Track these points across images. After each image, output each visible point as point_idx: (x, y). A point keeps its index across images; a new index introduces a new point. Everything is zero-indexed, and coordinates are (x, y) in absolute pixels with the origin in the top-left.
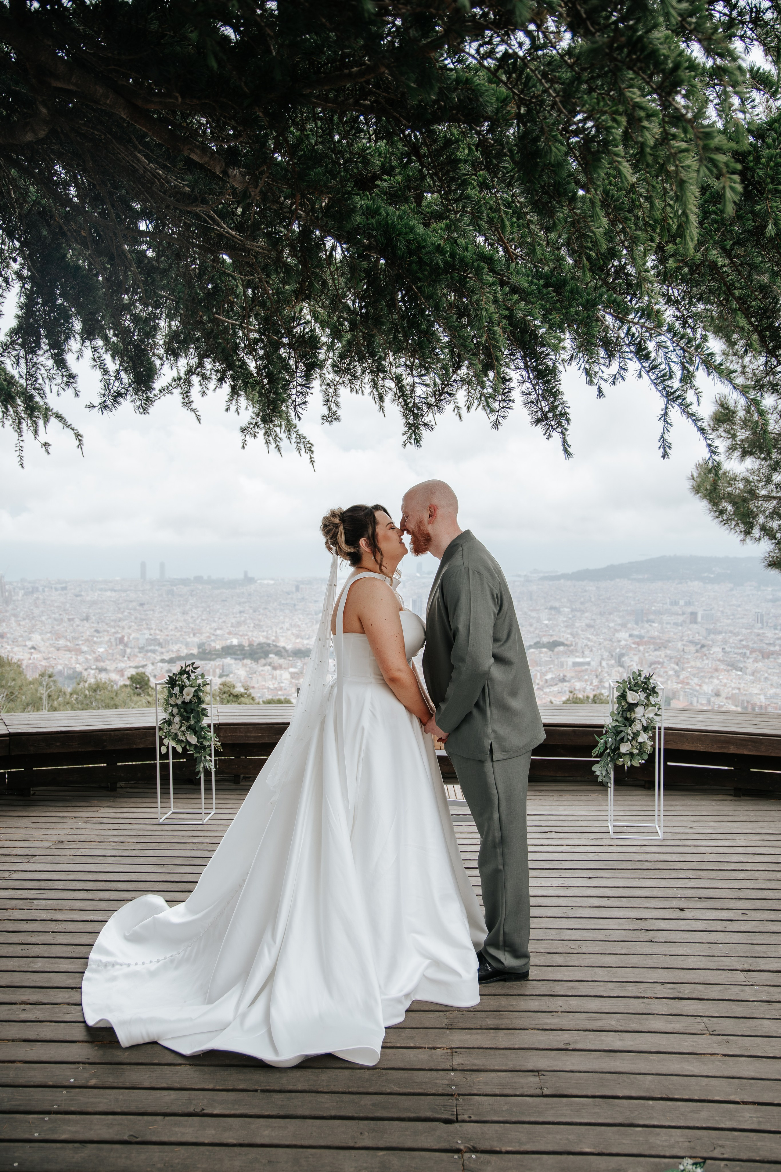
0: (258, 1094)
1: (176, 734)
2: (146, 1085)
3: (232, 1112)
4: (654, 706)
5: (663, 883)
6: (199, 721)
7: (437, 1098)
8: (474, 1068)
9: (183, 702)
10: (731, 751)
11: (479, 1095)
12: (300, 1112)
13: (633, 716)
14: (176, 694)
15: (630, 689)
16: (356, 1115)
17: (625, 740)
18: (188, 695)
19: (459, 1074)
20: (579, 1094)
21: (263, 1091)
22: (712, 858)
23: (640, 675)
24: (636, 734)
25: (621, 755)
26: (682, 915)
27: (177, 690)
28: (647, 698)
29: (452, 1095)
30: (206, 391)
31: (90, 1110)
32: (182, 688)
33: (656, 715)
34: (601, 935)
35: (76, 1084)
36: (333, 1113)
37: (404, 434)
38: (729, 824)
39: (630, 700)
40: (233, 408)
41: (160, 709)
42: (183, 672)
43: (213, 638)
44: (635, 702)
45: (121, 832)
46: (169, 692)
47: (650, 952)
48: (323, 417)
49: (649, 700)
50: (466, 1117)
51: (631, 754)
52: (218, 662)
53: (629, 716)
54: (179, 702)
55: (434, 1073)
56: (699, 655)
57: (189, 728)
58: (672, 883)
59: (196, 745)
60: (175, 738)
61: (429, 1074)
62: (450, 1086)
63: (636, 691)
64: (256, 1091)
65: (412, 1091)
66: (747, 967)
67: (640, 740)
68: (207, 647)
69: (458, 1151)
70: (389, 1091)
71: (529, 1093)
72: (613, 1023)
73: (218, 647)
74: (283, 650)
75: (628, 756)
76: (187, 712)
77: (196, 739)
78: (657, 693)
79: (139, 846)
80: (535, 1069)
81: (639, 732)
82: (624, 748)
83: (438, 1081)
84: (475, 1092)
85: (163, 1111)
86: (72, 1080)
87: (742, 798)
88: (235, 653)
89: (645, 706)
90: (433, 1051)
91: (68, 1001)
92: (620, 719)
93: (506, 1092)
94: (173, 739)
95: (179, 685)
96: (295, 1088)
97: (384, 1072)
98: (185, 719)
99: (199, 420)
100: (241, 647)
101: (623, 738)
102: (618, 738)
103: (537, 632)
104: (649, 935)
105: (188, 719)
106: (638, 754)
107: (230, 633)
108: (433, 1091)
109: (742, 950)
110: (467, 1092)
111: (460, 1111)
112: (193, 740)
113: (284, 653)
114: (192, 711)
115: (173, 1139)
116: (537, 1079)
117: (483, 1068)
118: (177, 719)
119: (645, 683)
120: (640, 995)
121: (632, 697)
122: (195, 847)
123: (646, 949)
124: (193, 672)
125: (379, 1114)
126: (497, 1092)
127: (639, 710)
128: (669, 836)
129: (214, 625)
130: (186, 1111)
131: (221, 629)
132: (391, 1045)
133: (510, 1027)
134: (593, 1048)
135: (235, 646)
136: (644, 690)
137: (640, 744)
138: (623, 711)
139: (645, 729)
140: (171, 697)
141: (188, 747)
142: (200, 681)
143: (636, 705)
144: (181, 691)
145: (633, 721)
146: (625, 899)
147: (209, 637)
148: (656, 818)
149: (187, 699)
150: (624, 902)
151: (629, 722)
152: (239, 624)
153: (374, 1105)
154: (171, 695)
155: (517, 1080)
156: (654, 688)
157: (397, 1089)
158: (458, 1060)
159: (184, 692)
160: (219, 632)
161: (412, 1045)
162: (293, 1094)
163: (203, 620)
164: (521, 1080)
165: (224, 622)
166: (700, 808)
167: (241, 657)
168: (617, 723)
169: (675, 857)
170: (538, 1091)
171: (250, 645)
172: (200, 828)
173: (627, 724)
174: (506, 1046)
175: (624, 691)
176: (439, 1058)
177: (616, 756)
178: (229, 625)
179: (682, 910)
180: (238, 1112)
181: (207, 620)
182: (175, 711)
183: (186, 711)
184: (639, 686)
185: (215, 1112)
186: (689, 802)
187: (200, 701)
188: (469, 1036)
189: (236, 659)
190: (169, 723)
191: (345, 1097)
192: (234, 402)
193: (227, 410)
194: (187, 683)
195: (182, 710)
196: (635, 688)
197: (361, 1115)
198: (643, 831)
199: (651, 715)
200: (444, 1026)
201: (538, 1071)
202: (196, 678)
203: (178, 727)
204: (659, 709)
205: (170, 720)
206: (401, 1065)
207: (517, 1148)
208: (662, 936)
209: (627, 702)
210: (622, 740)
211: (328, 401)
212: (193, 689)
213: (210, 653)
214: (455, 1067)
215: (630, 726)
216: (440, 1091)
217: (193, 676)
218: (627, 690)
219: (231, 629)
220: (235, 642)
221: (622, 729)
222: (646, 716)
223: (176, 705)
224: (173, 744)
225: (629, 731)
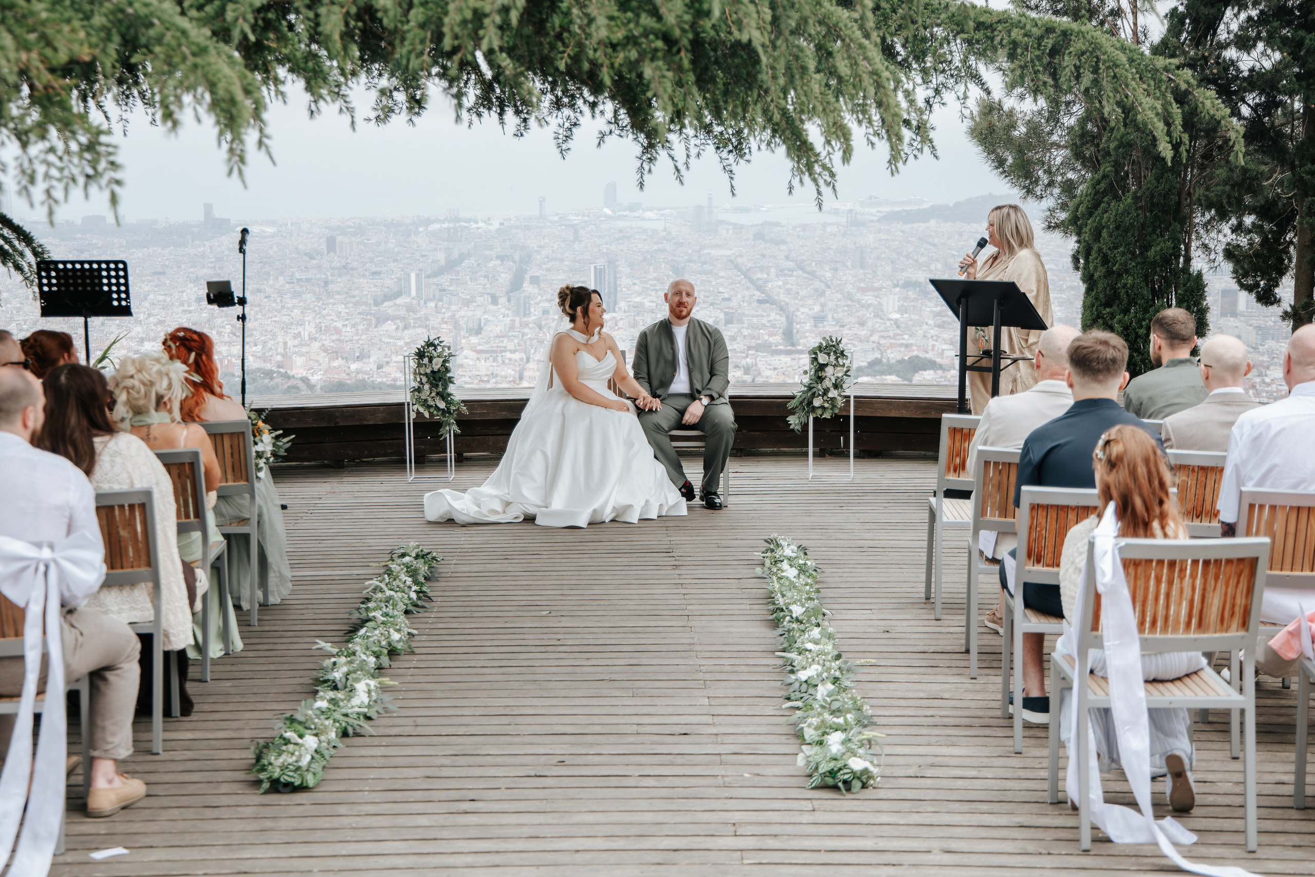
1: (426, 400)
4: (843, 367)
6: (446, 388)
9: (433, 372)
13: (824, 374)
14: (425, 365)
15: (822, 352)
17: (818, 395)
18: (436, 365)
23: (831, 340)
24: (826, 391)
25: (815, 409)
27: (426, 360)
28: (837, 359)
32: (431, 359)
33: (844, 374)
39: (821, 361)
41: (409, 378)
42: (429, 345)
44: (825, 363)
46: (418, 363)
49: (838, 362)
51: (823, 407)
53: (821, 375)
54: (428, 371)
57: (438, 394)
59: (443, 410)
60: (424, 404)
63: (827, 354)
67: (830, 395)
75: (820, 409)
76: (436, 381)
77: (444, 405)
78: (845, 356)
81: (829, 388)
82: (817, 402)
89: (835, 366)
92: (814, 378)
94: (421, 405)
95: (427, 356)
98: (434, 385)
101: (816, 394)
102: (812, 394)
105: (437, 386)
106: (829, 408)
112: (442, 405)
114: (440, 379)
118: (427, 387)
119: (835, 347)
121: (823, 358)
124: (438, 345)
127: (829, 370)
136: (833, 353)
137: (831, 399)
138: (816, 371)
139: (835, 386)
140: (422, 366)
141: (436, 412)
142: (445, 353)
143: (826, 365)
144: (430, 361)
145: (825, 379)
149: (436, 368)
151: (820, 379)
154: (419, 365)
156: (843, 351)
159: (433, 363)
168: (811, 382)
173: (819, 382)
175: (817, 354)
177: (810, 409)
182: (424, 379)
183: (434, 379)
184: (830, 350)
187: (447, 370)
190: (419, 390)
194: (435, 354)
195: (431, 378)
196: (826, 352)
199: (839, 374)
202: (442, 350)
203: (428, 394)
204: (847, 369)
205: (419, 387)
209: (819, 363)
212: (441, 360)
215: (822, 383)
217: (439, 348)
218: (819, 353)
221: (816, 386)
222: (836, 375)
223: (426, 375)
224: (421, 410)
225: (819, 386)
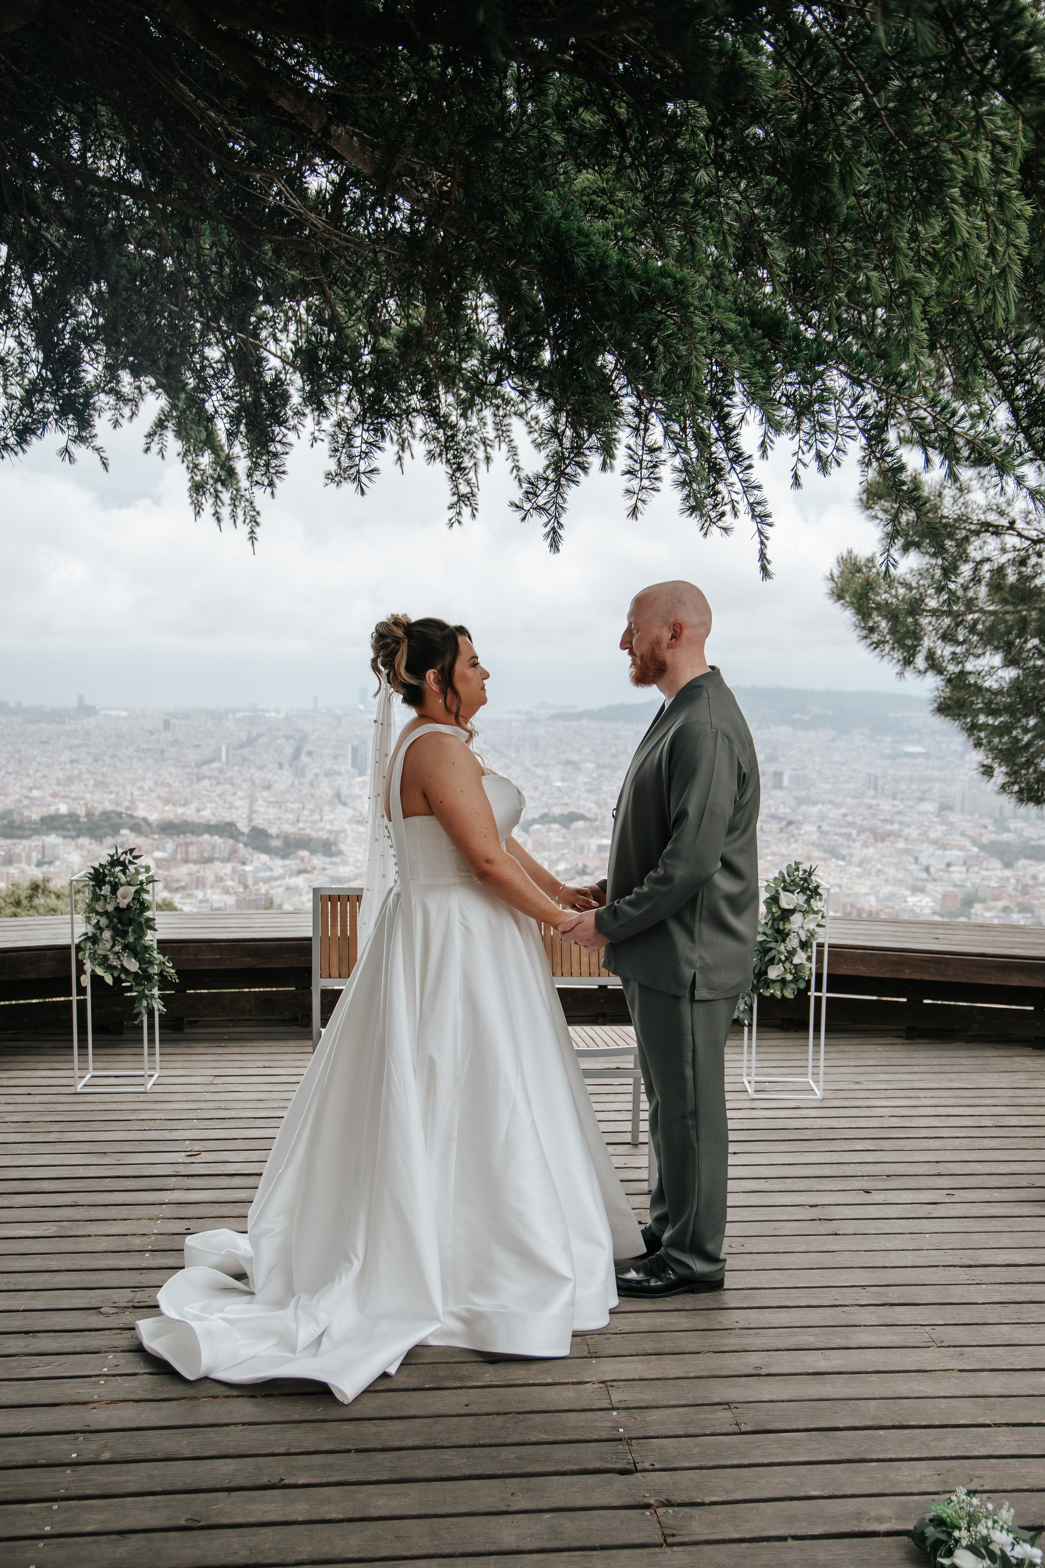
0: (352, 1454)
1: (105, 957)
2: (187, 1453)
3: (325, 1480)
4: (816, 913)
5: (834, 1158)
6: (140, 935)
7: (602, 1444)
8: (642, 1404)
9: (117, 909)
10: (907, 976)
11: (658, 1437)
12: (420, 1473)
13: (788, 927)
14: (105, 897)
15: (785, 889)
16: (499, 1472)
17: (776, 961)
18: (124, 897)
19: (623, 1413)
20: (788, 1428)
21: (358, 1451)
22: (893, 1122)
23: (797, 869)
24: (792, 953)
25: (768, 984)
26: (868, 1198)
27: (106, 890)
28: (808, 901)
29: (620, 1440)
30: (121, 420)
31: (115, 1491)
32: (115, 887)
33: (819, 925)
34: (768, 1228)
35: (82, 1459)
36: (467, 1472)
37: (450, 508)
38: (906, 1077)
39: (784, 904)
40: (155, 448)
41: (79, 918)
42: (115, 862)
43: (26, 802)
44: (791, 907)
45: (19, 1108)
46: (94, 893)
47: (838, 1248)
48: (329, 476)
49: (809, 904)
50: (647, 1465)
51: (783, 982)
52: (35, 842)
53: (781, 927)
54: (110, 908)
55: (590, 1415)
56: (784, 835)
57: (126, 947)
58: (847, 1157)
59: (136, 973)
60: (104, 962)
61: (583, 1415)
62: (616, 1429)
63: (792, 892)
64: (349, 1451)
65: (566, 1438)
66: (968, 1262)
67: (796, 960)
68: (16, 817)
69: (648, 1506)
70: (534, 1439)
71: (723, 1431)
72: (811, 1339)
73: (35, 817)
74: (142, 823)
75: (778, 985)
76: (123, 924)
77: (137, 965)
78: (820, 895)
79: (56, 1127)
80: (723, 1401)
81: (794, 949)
82: (774, 973)
83: (598, 1424)
84: (651, 1434)
85: (225, 1485)
86: (74, 1455)
87: (917, 1041)
88: (63, 828)
90: (582, 1386)
91: (26, 1350)
92: (769, 932)
93: (692, 1431)
94: (100, 965)
95: (110, 882)
96: (403, 1444)
97: (522, 1417)
98: (119, 933)
99: (105, 465)
100: (73, 817)
101: (773, 958)
102: (767, 959)
103: (545, 798)
104: (832, 1226)
105: (124, 934)
106: (791, 981)
107: (54, 795)
108: (595, 1437)
109: (956, 1241)
110: (640, 1435)
111: (638, 1459)
112: (133, 966)
113: (145, 828)
114: (131, 922)
115: (252, 1519)
116: (728, 1414)
117: (653, 1404)
118: (107, 934)
119: (805, 880)
120: (837, 1303)
121: (787, 900)
122: (144, 1125)
123: (831, 1243)
124: (131, 862)
125: (530, 1469)
126: (681, 1433)
127: (796, 919)
128: (829, 1094)
129: (28, 782)
130: (258, 1483)
131: (39, 788)
132: (520, 1382)
133: (677, 1351)
134: (793, 1371)
135: (64, 816)
136: (803, 890)
137: (796, 966)
138: (774, 920)
139: (804, 945)
140: (98, 900)
141: (123, 976)
142: (142, 877)
143: (792, 911)
144: (114, 891)
145: (788, 934)
146: (789, 1180)
147: (20, 801)
148: (810, 1070)
149: (124, 903)
150: (788, 1184)
151: (782, 935)
152: (70, 780)
153: (520, 1458)
154: (96, 898)
155: (703, 1416)
156: (817, 887)
157: (544, 1437)
158: (617, 1396)
159: (119, 893)
160: (35, 793)
161: (550, 1381)
162: (403, 1452)
163: (8, 773)
164: (709, 1416)
165: (45, 777)
166: (863, 1055)
167: (73, 833)
168: (764, 938)
169: (844, 1123)
170: (734, 1428)
171: (89, 815)
172: (143, 1097)
173: (779, 939)
174: (678, 1375)
175: (777, 891)
176: (590, 1395)
177: (761, 985)
178: (54, 782)
179: (867, 1192)
180: (333, 1479)
181: (16, 773)
182: (104, 922)
183: (121, 921)
184: (797, 885)
185: (301, 1482)
186: (848, 1048)
187: (144, 907)
188: (624, 1366)
189: (64, 837)
190: (94, 939)
191: (476, 1451)
192: (156, 438)
193: (147, 450)
194: (123, 879)
195: (115, 920)
196: (792, 888)
197: (506, 1472)
198: (792, 1088)
199: (812, 926)
200: (586, 1354)
201: (727, 1404)
202: (137, 872)
203: (108, 946)
204: (823, 917)
205: (94, 935)
206: (543, 1407)
207: (724, 1498)
208: (850, 1227)
209: (779, 907)
210: (772, 961)
211: (336, 450)
212: (133, 889)
213: (21, 827)
214: (616, 1405)
215: (784, 941)
216: (604, 1435)
217: (131, 868)
218: (781, 891)
219: (57, 788)
220: (63, 809)
221: (773, 945)
222: (806, 927)
223: (106, 913)
224: (100, 971)
225: (782, 948)
